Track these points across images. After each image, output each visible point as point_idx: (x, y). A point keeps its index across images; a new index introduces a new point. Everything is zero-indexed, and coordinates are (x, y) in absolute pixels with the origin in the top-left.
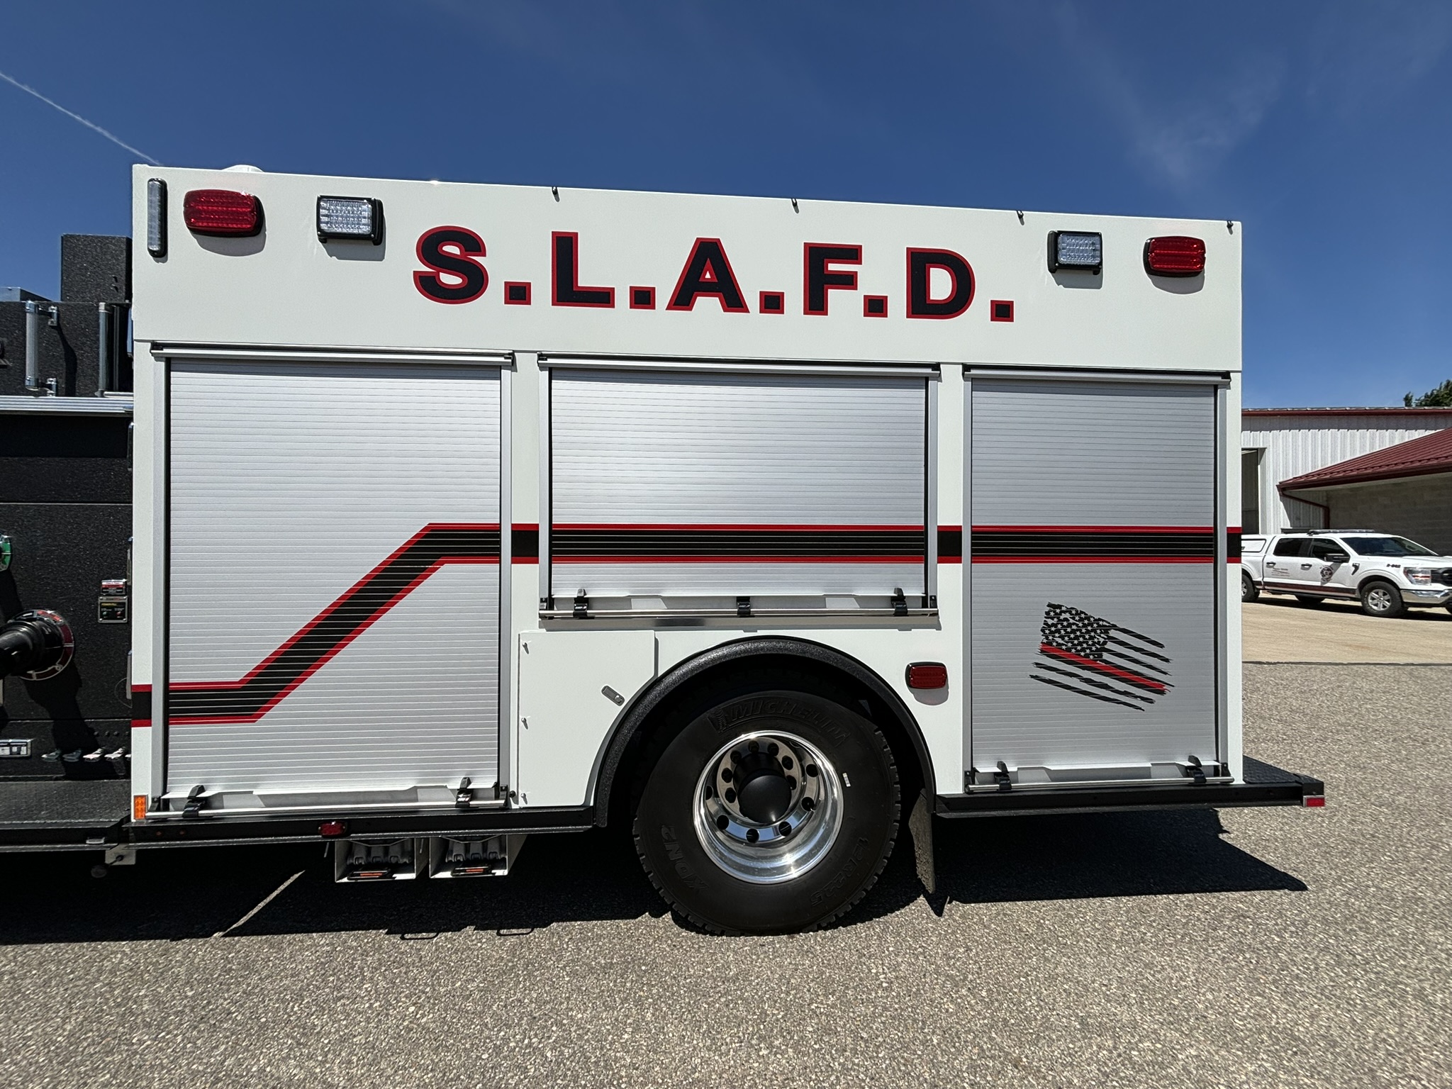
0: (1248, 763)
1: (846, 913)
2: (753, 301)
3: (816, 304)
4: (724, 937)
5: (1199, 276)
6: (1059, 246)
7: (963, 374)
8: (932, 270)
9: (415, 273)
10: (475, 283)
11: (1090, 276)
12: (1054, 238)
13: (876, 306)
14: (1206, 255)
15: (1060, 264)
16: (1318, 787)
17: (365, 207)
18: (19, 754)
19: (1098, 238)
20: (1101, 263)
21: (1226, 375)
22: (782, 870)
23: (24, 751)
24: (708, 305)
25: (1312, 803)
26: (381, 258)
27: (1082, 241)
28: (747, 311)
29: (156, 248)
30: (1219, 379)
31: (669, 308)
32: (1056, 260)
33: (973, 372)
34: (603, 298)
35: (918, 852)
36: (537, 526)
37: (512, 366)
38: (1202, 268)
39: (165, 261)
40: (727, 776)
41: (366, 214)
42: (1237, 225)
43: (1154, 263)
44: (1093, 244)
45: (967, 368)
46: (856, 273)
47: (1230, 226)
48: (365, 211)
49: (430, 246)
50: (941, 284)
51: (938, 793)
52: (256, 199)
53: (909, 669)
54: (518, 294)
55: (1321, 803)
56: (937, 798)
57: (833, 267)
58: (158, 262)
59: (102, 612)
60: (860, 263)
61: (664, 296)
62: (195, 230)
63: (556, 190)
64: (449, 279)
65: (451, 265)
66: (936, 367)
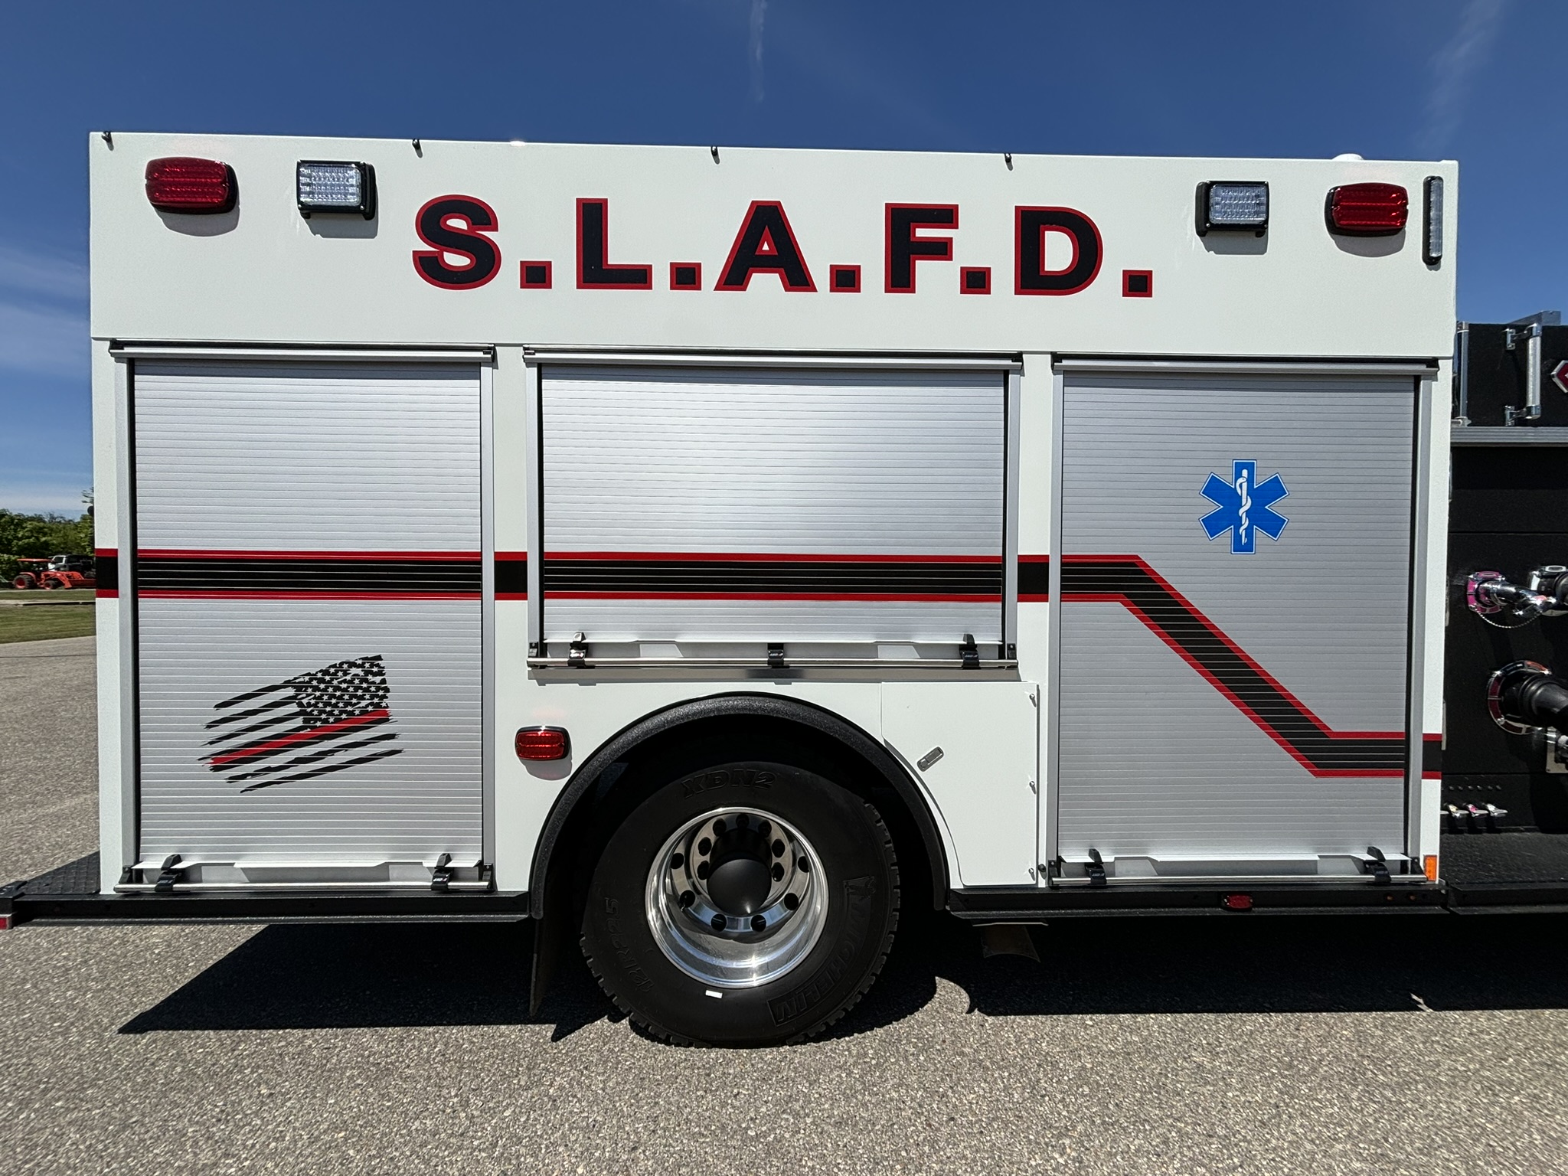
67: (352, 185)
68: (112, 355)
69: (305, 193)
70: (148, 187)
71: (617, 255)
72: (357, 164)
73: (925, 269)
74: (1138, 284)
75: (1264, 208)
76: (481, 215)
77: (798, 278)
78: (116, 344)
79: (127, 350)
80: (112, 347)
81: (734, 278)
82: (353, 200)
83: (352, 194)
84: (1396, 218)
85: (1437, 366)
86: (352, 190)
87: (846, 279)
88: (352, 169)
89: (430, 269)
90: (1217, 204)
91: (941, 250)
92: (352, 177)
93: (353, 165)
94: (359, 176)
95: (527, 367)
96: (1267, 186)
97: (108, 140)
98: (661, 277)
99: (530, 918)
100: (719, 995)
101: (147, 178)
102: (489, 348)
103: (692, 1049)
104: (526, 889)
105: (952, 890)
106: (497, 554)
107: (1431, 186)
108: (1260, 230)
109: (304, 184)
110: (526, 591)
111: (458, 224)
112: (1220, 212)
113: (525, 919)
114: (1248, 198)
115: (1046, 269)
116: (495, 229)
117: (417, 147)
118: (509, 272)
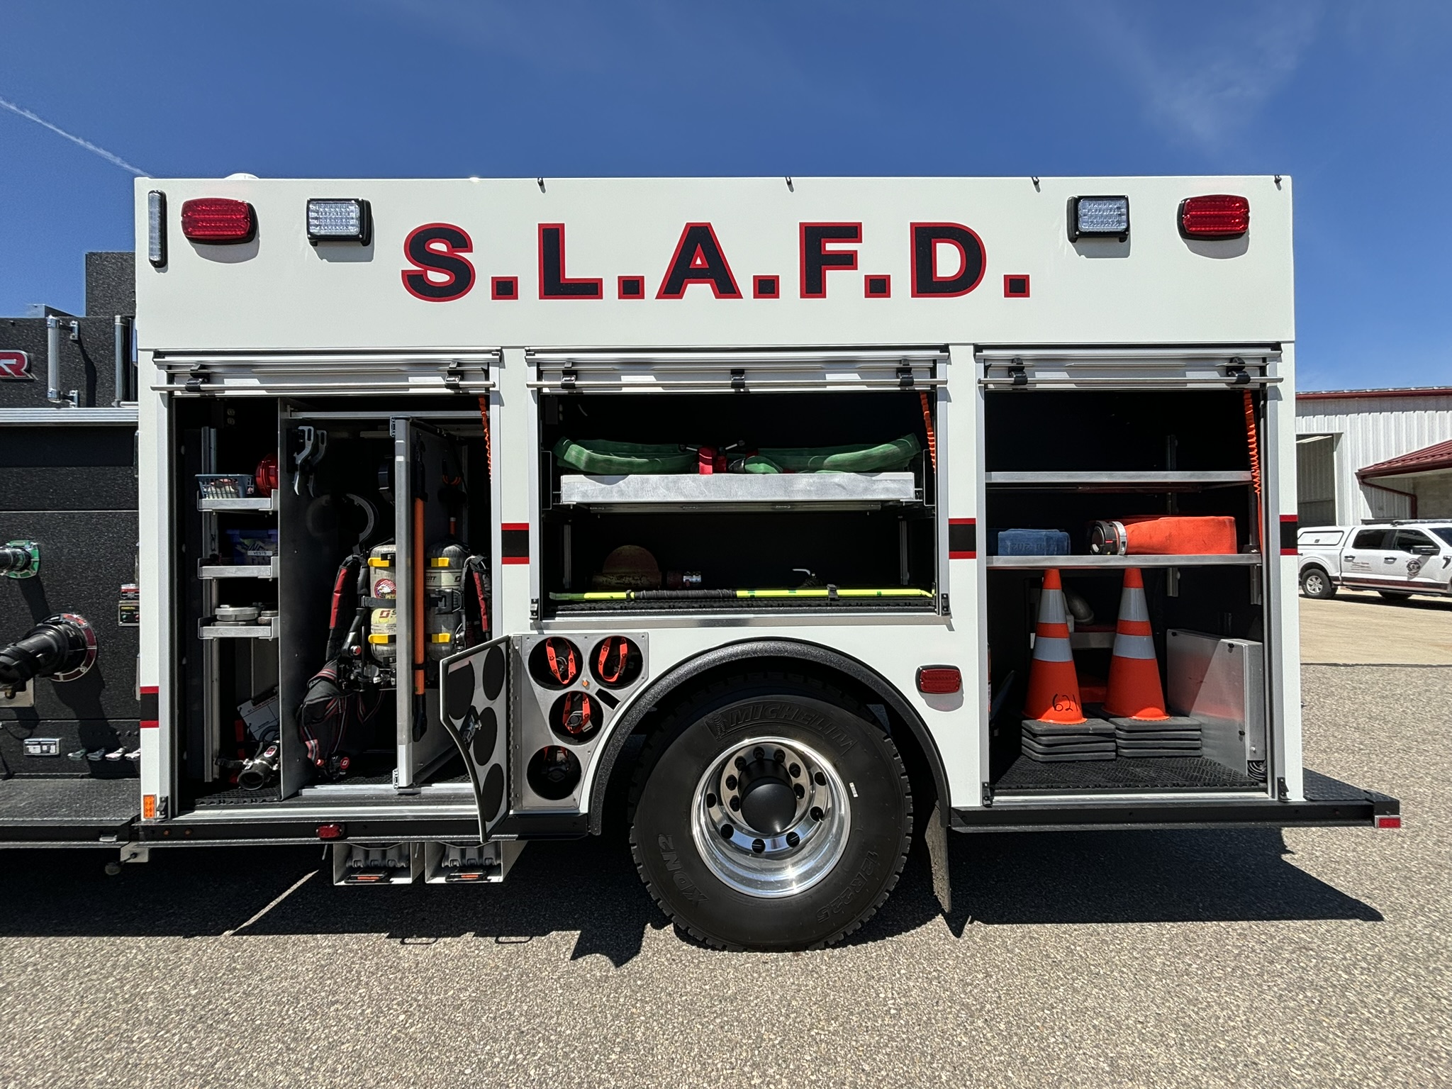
0: (1311, 778)
1: (855, 931)
2: (745, 285)
3: (813, 286)
4: (726, 953)
5: (1243, 238)
6: (1080, 212)
7: (975, 355)
8: (939, 245)
9: (403, 272)
10: (462, 280)
11: (1115, 244)
12: (1075, 204)
13: (878, 286)
14: (1250, 214)
15: (1080, 232)
16: (1393, 806)
17: (352, 208)
18: (48, 752)
19: (1123, 202)
20: (1128, 229)
21: (1276, 346)
22: (783, 884)
23: (53, 750)
24: (700, 292)
25: (1384, 824)
26: (370, 259)
27: (1104, 205)
28: (740, 297)
29: (156, 258)
30: (1268, 351)
31: (658, 297)
32: (1077, 228)
33: (986, 352)
34: (590, 289)
35: (935, 868)
36: (527, 525)
37: (501, 362)
38: (1246, 228)
39: (165, 271)
40: (731, 783)
41: (353, 215)
42: (1287, 180)
43: (1189, 226)
44: (1119, 208)
45: (978, 348)
46: (856, 252)
47: (1277, 181)
48: (352, 211)
49: (417, 244)
50: (948, 260)
51: (953, 805)
52: (250, 206)
53: (919, 673)
54: (505, 288)
55: (1396, 823)
56: (952, 811)
57: (831, 247)
58: (158, 272)
59: (122, 615)
60: (860, 241)
61: (653, 285)
62: (193, 240)
63: (542, 181)
64: (438, 277)
65: (438, 262)
66: (945, 348)
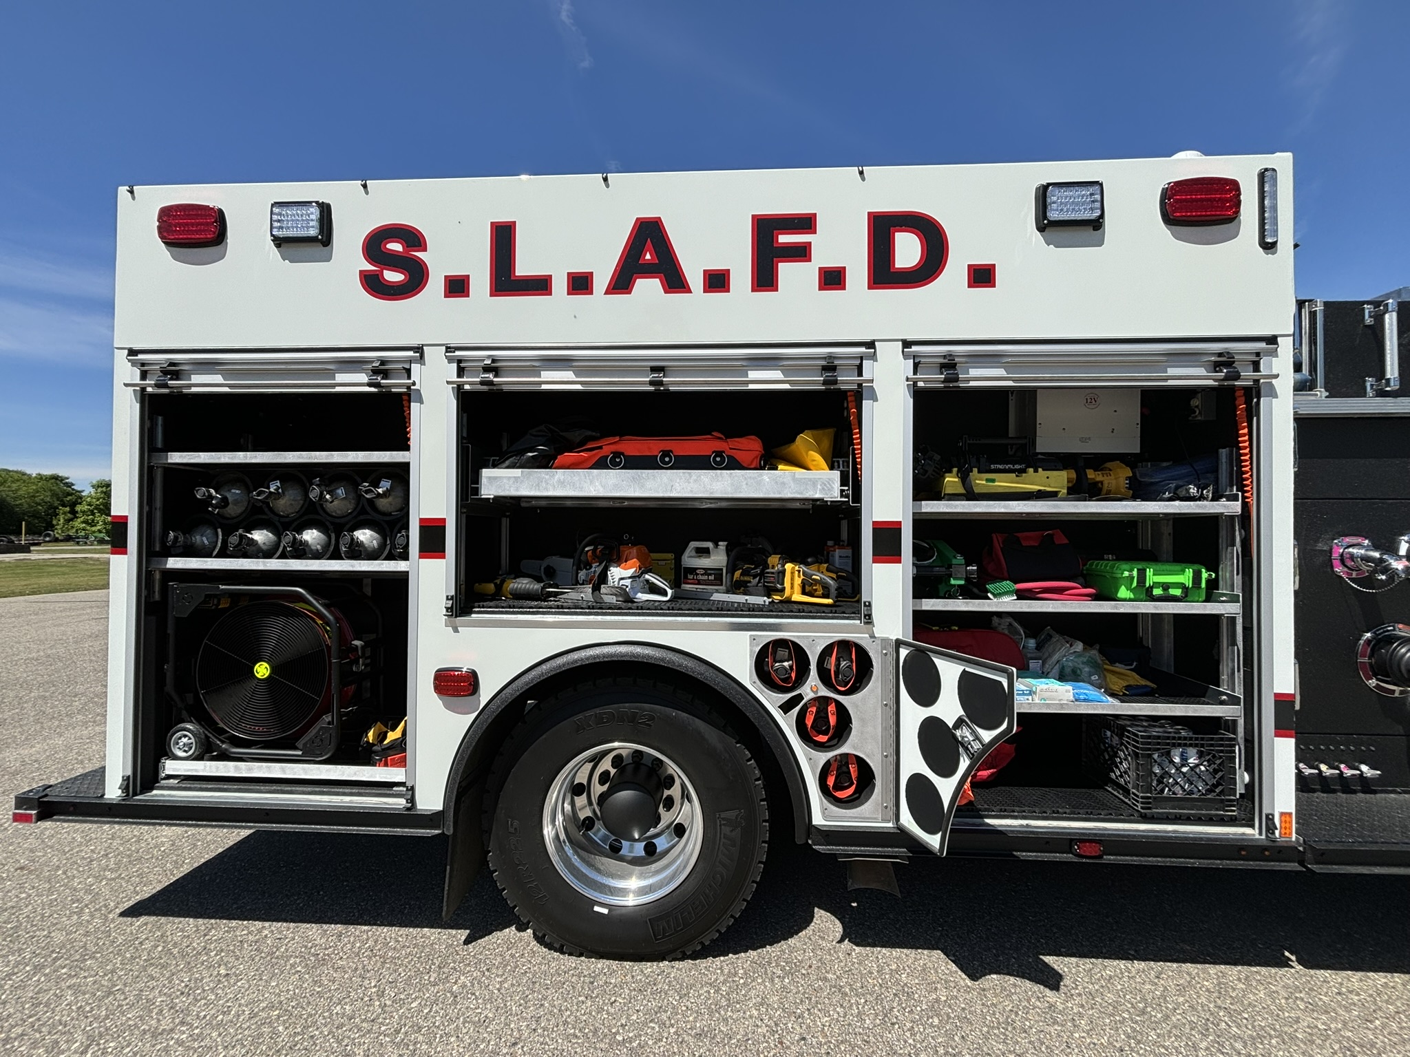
67: (312, 220)
68: (129, 360)
69: (276, 228)
70: (159, 228)
71: (524, 267)
72: (317, 202)
73: (786, 270)
74: (982, 276)
75: (1098, 205)
76: (413, 238)
77: (675, 282)
78: (132, 352)
79: (140, 357)
80: (129, 355)
81: (621, 283)
82: (313, 232)
83: (313, 227)
84: (1231, 208)
85: (1277, 343)
86: (312, 224)
87: (717, 281)
88: (313, 207)
89: (373, 284)
90: (1054, 203)
91: (801, 253)
92: (312, 213)
93: (314, 204)
94: (318, 213)
95: (449, 363)
96: (1101, 185)
97: (132, 192)
98: (560, 285)
99: (443, 833)
100: (605, 911)
101: (158, 221)
102: (418, 348)
103: (583, 958)
104: (441, 808)
105: (814, 826)
106: (421, 520)
107: (1266, 177)
108: (1097, 224)
109: (276, 221)
110: (444, 551)
111: (396, 247)
112: (1057, 210)
113: (439, 834)
114: (1083, 196)
115: (897, 266)
116: (425, 250)
117: (365, 186)
118: (435, 284)
